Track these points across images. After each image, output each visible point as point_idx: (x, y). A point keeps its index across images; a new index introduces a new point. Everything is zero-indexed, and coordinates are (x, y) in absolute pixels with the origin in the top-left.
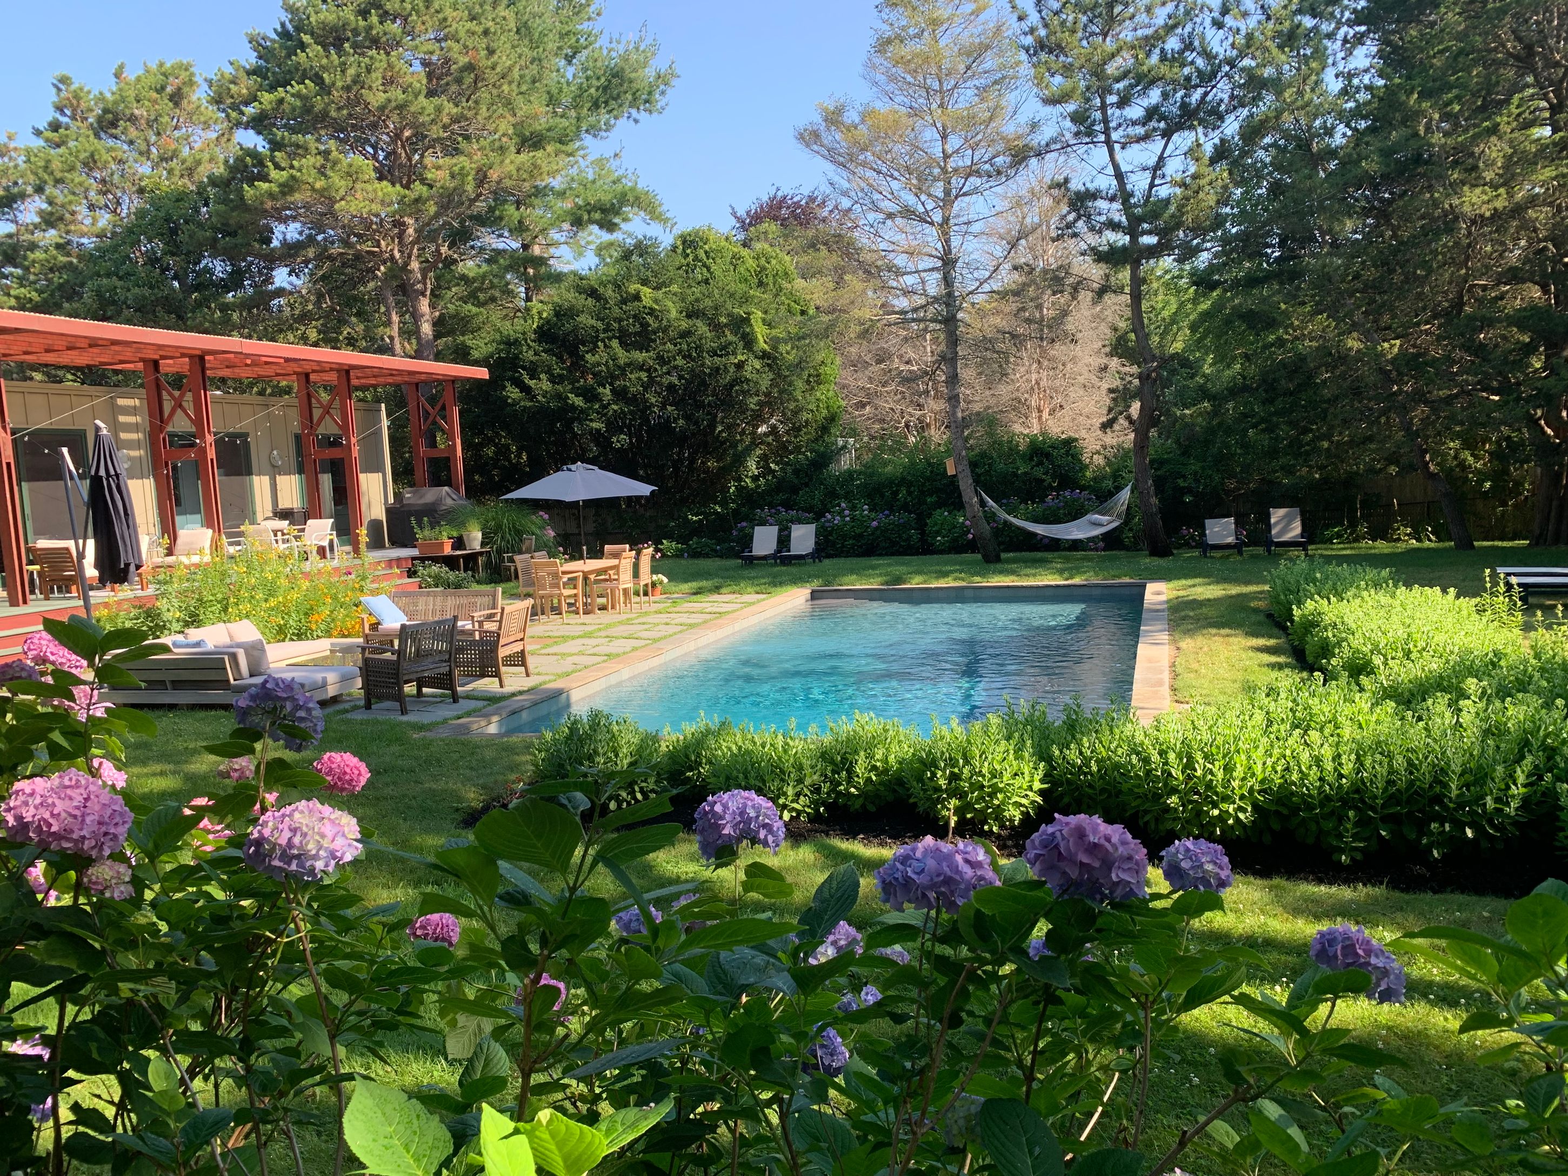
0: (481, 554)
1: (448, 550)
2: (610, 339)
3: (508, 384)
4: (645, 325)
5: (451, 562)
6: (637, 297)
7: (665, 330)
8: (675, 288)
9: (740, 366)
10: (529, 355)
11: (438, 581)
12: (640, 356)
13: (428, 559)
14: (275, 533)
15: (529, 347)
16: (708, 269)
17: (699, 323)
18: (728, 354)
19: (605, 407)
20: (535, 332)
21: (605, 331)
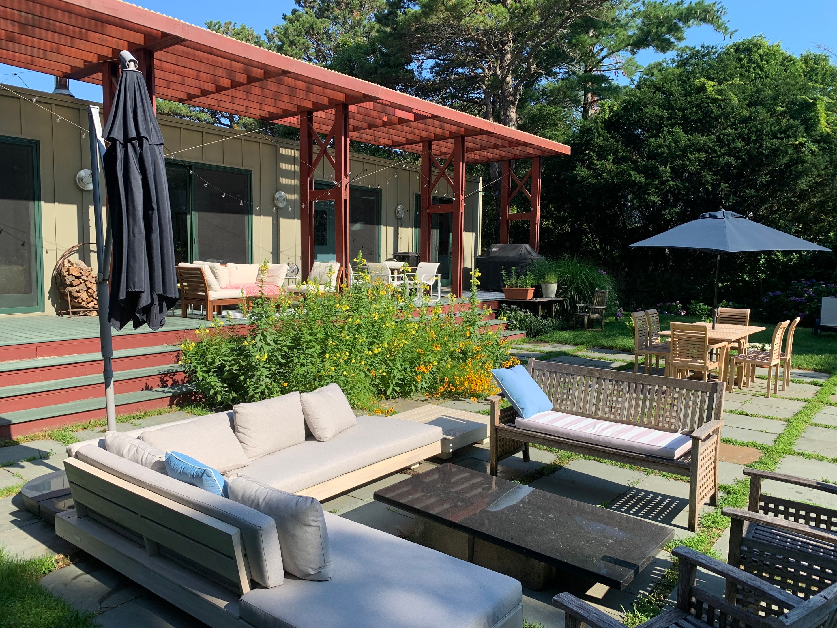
0: (555, 302)
1: (530, 297)
2: (673, 126)
3: (578, 164)
4: (707, 113)
5: (532, 307)
6: (702, 89)
7: (726, 116)
8: (736, 81)
9: (797, 148)
10: (599, 141)
11: (522, 325)
12: (700, 139)
13: (514, 303)
14: (392, 270)
15: (599, 135)
16: (762, 69)
17: (760, 109)
18: (788, 136)
19: (662, 183)
20: (605, 122)
21: (669, 119)
